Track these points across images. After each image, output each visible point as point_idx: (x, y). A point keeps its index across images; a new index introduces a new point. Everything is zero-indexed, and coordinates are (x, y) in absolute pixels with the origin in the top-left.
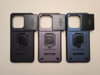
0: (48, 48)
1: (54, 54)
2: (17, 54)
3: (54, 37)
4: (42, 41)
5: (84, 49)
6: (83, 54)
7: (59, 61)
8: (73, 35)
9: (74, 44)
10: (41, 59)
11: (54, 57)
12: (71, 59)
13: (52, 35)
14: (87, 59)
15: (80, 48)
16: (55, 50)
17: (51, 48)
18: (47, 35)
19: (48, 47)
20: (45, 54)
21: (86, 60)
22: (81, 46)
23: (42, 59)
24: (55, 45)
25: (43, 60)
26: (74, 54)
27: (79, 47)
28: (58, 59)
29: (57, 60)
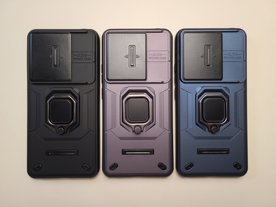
0: (133, 135)
1: (152, 152)
2: (47, 154)
3: (150, 100)
4: (115, 112)
5: (229, 138)
6: (228, 151)
7: (165, 171)
8: (197, 95)
9: (199, 122)
10: (111, 168)
11: (151, 162)
12: (192, 165)
13: (145, 95)
14: (237, 166)
15: (217, 135)
16: (154, 138)
17: (142, 135)
18: (129, 96)
19: (134, 131)
20: (124, 152)
21: (235, 170)
22: (222, 128)
23: (115, 166)
24: (153, 123)
25: (116, 171)
26: (200, 152)
27: (214, 130)
28: (161, 166)
29: (160, 171)
